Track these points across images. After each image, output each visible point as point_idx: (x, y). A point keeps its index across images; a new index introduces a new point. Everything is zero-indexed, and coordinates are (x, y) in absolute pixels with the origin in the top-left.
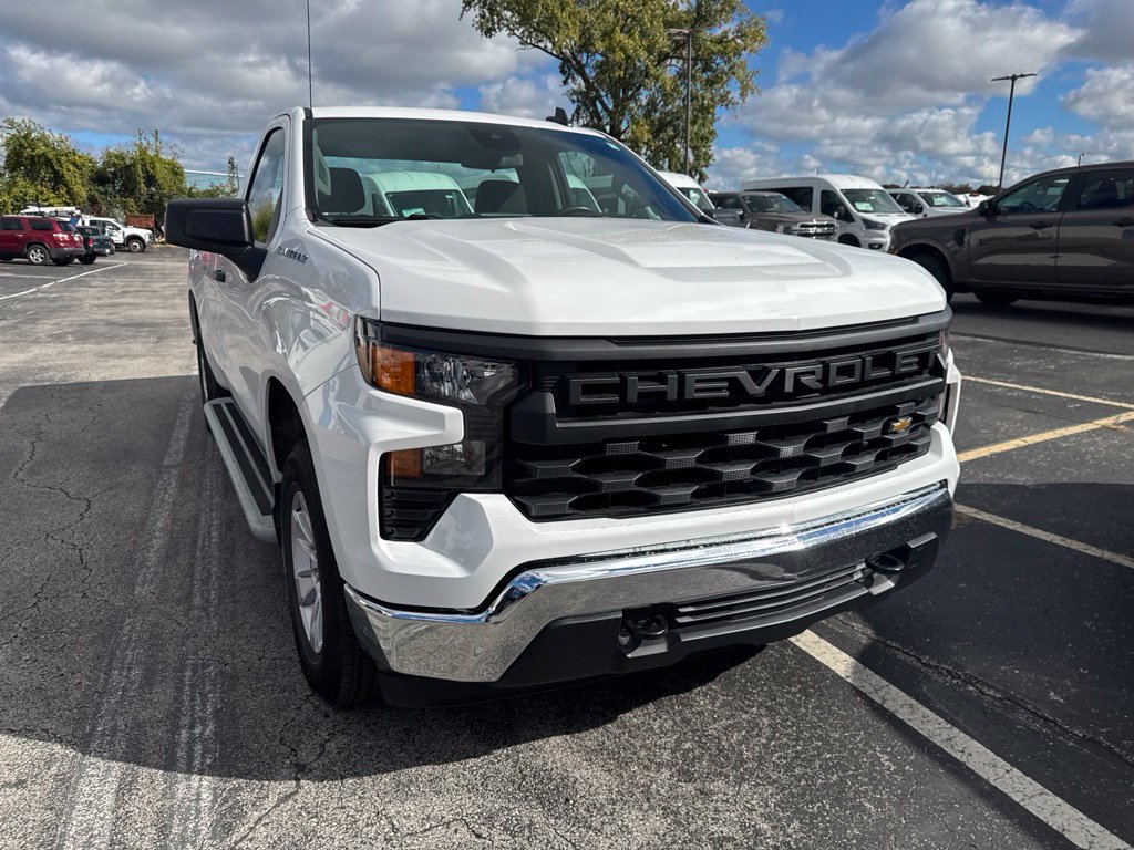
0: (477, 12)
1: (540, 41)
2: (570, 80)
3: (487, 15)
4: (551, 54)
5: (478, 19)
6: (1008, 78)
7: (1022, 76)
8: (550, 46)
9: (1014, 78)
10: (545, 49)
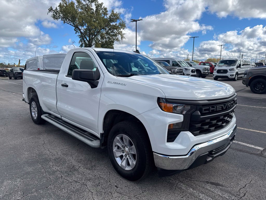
0: (52, 14)
1: (69, 22)
2: (77, 33)
3: (55, 14)
4: (73, 26)
5: (52, 15)
6: (192, 37)
7: (196, 37)
8: (72, 24)
9: (194, 37)
10: (71, 24)
